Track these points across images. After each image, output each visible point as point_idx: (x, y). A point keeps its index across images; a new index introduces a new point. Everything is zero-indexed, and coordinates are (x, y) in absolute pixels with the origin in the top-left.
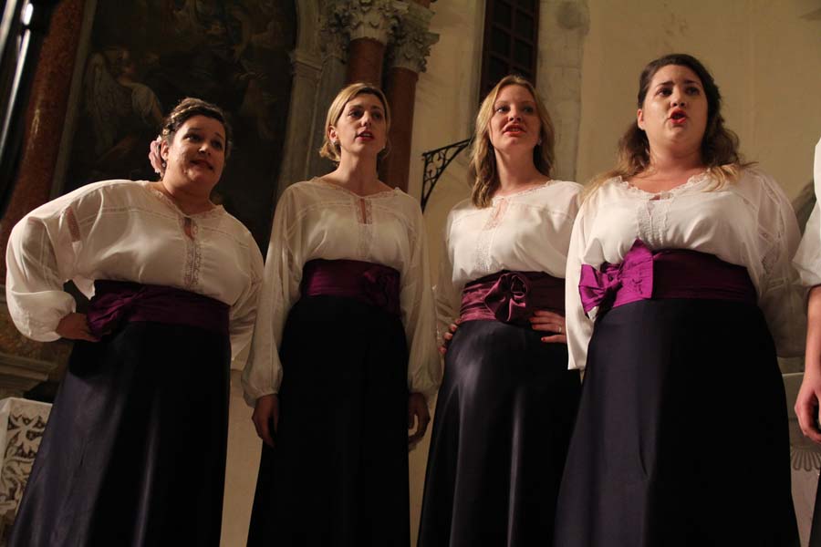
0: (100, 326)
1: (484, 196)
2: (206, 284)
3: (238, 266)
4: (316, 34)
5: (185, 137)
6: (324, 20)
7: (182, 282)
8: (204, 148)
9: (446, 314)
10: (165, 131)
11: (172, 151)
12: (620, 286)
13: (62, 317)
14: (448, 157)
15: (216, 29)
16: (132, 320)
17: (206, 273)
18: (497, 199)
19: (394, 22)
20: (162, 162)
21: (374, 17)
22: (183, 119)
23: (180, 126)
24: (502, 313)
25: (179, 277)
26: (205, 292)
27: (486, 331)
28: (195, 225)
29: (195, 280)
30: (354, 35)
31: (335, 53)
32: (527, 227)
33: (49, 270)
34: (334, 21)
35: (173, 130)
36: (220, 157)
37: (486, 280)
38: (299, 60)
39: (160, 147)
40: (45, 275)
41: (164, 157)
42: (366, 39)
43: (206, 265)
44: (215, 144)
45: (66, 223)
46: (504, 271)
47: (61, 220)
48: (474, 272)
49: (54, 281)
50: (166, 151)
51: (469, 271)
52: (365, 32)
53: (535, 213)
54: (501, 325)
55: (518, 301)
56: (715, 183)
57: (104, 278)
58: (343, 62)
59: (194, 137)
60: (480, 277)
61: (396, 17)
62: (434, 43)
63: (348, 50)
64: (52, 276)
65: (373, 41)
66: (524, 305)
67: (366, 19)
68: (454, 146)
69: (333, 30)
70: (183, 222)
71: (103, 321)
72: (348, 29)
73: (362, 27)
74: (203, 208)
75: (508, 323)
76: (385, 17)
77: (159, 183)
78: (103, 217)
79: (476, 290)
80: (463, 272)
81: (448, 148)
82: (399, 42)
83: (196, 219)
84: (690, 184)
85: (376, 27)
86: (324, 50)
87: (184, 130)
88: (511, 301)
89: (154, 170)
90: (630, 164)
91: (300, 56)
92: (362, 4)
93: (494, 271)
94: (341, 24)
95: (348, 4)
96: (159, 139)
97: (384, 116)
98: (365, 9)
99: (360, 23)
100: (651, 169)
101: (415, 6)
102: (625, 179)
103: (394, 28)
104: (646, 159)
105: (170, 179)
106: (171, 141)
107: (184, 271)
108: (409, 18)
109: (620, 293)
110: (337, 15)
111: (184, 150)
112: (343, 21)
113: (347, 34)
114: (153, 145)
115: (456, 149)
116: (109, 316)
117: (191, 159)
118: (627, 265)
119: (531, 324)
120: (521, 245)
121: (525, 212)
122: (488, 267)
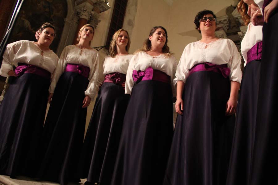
0: (17, 73)
1: (114, 55)
2: (44, 66)
3: (53, 64)
4: (71, 15)
5: (45, 32)
6: (74, 12)
7: (38, 65)
8: (49, 35)
9: (100, 81)
10: (40, 30)
11: (41, 35)
12: (144, 76)
13: (9, 71)
14: (99, 49)
15: (47, 10)
16: (25, 72)
17: (45, 64)
18: (117, 56)
19: (91, 16)
20: (38, 37)
21: (86, 13)
22: (45, 27)
23: (44, 29)
24: (114, 82)
25: (38, 63)
26: (44, 68)
27: (110, 85)
28: (44, 53)
29: (42, 65)
30: (81, 17)
31: (75, 20)
32: (123, 63)
33: (7, 59)
34: (76, 13)
35: (42, 30)
36: (53, 38)
37: (111, 74)
38: (66, 20)
39: (38, 33)
40: (6, 60)
41: (39, 36)
42: (83, 18)
43: (45, 62)
44: (52, 35)
45: (12, 49)
46: (116, 72)
47: (11, 48)
48: (109, 72)
49: (8, 62)
50: (40, 35)
51: (108, 71)
52: (83, 17)
53: (125, 60)
54: (114, 84)
55: (119, 79)
56: (166, 56)
57: (20, 62)
58: (77, 23)
59: (47, 32)
60: (110, 73)
61: (91, 15)
62: (99, 22)
63: (78, 20)
64: (8, 61)
65: (85, 19)
66: (120, 80)
67: (84, 14)
68: (101, 47)
69: (76, 15)
70: (41, 52)
71: (18, 72)
72: (79, 15)
73: (83, 16)
74: (47, 50)
75: (116, 84)
76: (89, 14)
77: (37, 43)
78: (21, 48)
79: (108, 76)
80: (106, 71)
81: (99, 47)
82: (91, 21)
83: (44, 52)
84: (160, 56)
85: (86, 16)
86: (73, 19)
87: (45, 30)
88: (117, 79)
89: (36, 38)
90: (146, 48)
91: (67, 20)
92: (84, 10)
93: (114, 72)
94: (78, 14)
95: (80, 10)
96: (38, 31)
97: (93, 33)
98: (84, 11)
99: (83, 14)
100: (152, 51)
101: (96, 13)
102: (145, 52)
103: (90, 17)
104: (151, 48)
105: (40, 41)
106: (41, 32)
107: (39, 62)
108: (94, 16)
109: (143, 78)
110: (77, 12)
111: (44, 35)
112: (78, 13)
113: (79, 17)
114: (37, 33)
115: (101, 48)
116: (20, 71)
117: (46, 37)
118: (146, 71)
119: (122, 85)
120: (121, 67)
121: (123, 60)
122: (113, 71)
